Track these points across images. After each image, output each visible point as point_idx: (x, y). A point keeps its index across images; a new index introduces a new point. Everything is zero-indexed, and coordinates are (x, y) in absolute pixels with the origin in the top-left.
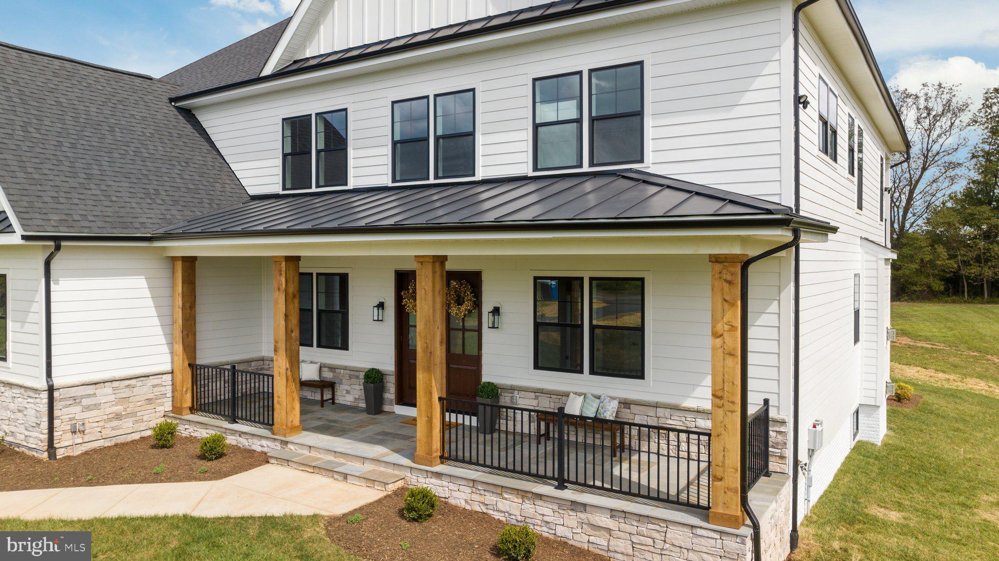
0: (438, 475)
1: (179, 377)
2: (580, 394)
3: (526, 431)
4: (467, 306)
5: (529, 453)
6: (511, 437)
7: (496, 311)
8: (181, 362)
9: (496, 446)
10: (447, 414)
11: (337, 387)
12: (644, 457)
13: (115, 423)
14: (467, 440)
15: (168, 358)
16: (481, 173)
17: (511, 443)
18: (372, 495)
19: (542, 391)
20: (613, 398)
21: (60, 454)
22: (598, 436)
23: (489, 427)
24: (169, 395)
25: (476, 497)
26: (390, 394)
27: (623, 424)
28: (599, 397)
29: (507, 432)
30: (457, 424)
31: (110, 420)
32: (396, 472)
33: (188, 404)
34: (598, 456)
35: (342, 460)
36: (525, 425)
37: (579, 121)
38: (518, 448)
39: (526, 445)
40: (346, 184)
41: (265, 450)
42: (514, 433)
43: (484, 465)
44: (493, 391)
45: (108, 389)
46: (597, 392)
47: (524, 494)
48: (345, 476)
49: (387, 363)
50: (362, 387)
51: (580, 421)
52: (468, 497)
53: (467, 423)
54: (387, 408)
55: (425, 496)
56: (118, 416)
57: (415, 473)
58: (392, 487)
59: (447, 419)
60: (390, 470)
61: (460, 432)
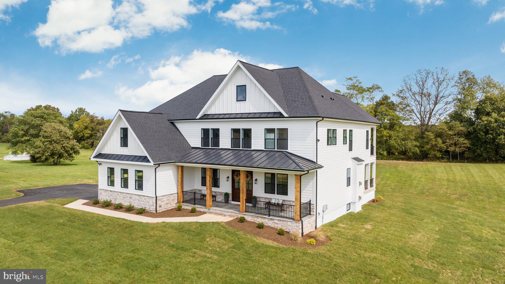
0: (245, 215)
1: (180, 194)
2: (274, 199)
3: (263, 207)
4: (249, 178)
5: (263, 211)
6: (260, 208)
7: (256, 180)
8: (180, 191)
9: (257, 210)
10: (246, 204)
11: (216, 197)
12: (287, 212)
13: (167, 205)
14: (249, 209)
15: (176, 190)
16: (253, 148)
17: (260, 209)
18: (232, 219)
19: (266, 198)
20: (281, 200)
21: (158, 212)
22: (278, 208)
23: (254, 206)
24: (177, 199)
25: (253, 219)
26: (230, 198)
27: (284, 204)
28: (278, 199)
29: (259, 207)
30: (247, 206)
31: (166, 204)
32: (236, 215)
33: (182, 201)
34: (278, 212)
35: (223, 213)
36: (262, 205)
37: (275, 139)
38: (261, 210)
39: (262, 210)
40: (219, 147)
41: (204, 211)
42: (260, 207)
43: (254, 213)
44: (255, 198)
45: (165, 197)
46: (278, 198)
47: (262, 218)
48: (225, 215)
49: (230, 191)
50: (223, 197)
51: (274, 205)
52: (251, 219)
53: (249, 205)
54: (229, 202)
55: (243, 218)
56: (167, 204)
57: (240, 214)
58: (235, 217)
59: (246, 205)
60: (234, 214)
61: (248, 207)
